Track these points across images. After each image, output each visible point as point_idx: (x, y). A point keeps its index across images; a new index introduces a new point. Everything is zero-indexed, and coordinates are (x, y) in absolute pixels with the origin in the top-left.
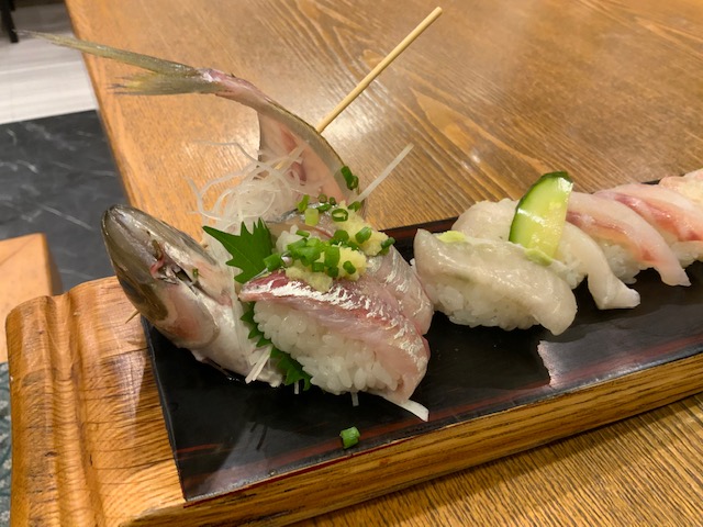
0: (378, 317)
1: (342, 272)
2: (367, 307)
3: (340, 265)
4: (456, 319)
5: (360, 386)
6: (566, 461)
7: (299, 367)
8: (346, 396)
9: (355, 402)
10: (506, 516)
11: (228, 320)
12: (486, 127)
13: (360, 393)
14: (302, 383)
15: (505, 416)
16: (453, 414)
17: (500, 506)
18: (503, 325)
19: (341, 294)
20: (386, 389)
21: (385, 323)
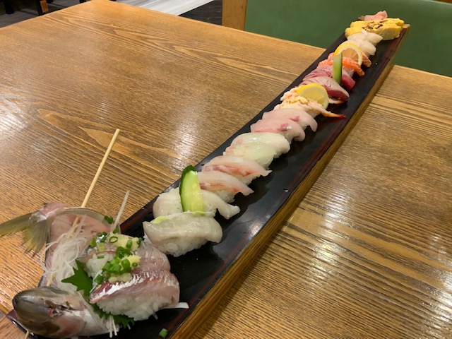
0: (155, 278)
1: (133, 268)
2: (148, 276)
3: (131, 266)
4: (176, 255)
5: (156, 309)
6: (241, 289)
7: (126, 317)
8: (151, 317)
9: (156, 318)
10: (230, 325)
11: (88, 316)
12: (132, 138)
13: (157, 313)
14: (130, 324)
15: (215, 288)
16: (196, 299)
17: (226, 323)
18: (196, 248)
19: (136, 278)
20: (167, 305)
21: (159, 278)
